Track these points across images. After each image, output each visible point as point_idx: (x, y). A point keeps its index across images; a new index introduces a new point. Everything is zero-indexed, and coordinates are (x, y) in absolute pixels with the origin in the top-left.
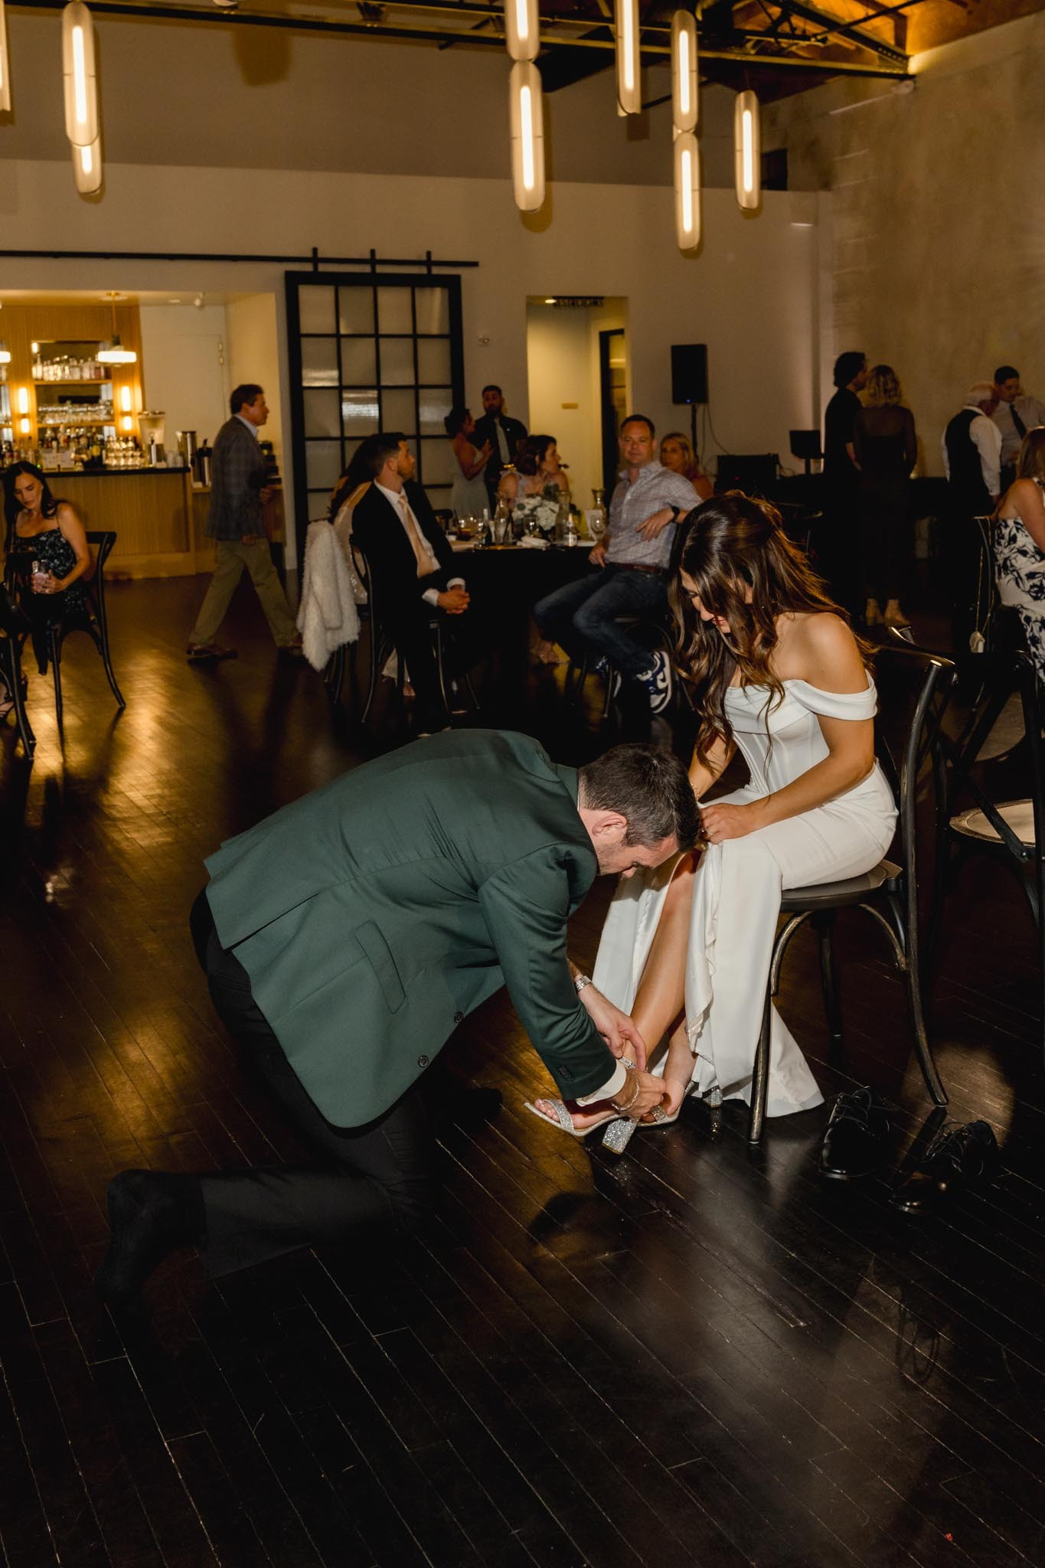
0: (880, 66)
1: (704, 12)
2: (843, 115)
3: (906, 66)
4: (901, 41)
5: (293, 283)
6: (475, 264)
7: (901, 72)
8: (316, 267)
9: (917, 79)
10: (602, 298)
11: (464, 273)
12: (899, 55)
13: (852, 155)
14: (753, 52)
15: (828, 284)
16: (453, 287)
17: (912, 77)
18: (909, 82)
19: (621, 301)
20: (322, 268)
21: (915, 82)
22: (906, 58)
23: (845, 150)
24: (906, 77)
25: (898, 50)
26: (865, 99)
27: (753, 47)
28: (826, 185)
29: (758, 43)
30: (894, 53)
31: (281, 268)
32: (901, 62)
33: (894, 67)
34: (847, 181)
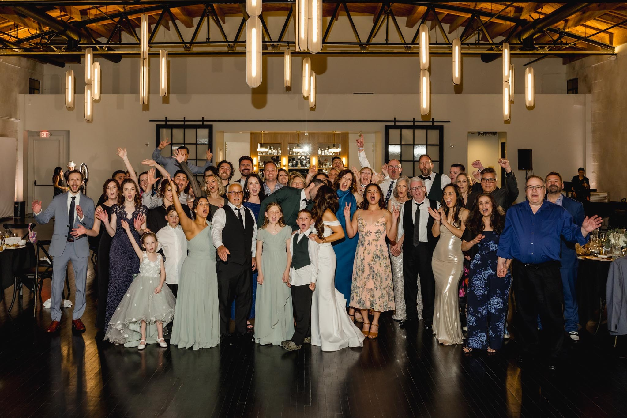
0: (602, 51)
1: (523, 39)
2: (595, 67)
3: (614, 50)
4: (611, 42)
5: (387, 128)
6: (449, 122)
7: (611, 53)
8: (395, 123)
9: (617, 55)
10: (497, 132)
11: (444, 124)
12: (611, 47)
13: (596, 81)
14: (548, 50)
15: (589, 127)
16: (441, 128)
17: (616, 54)
18: (613, 56)
19: (503, 134)
20: (397, 124)
21: (616, 56)
22: (614, 48)
23: (595, 80)
24: (613, 54)
25: (610, 45)
26: (601, 61)
27: (548, 48)
28: (590, 92)
29: (549, 47)
30: (608, 46)
31: (384, 124)
32: (612, 50)
33: (608, 51)
34: (596, 90)
